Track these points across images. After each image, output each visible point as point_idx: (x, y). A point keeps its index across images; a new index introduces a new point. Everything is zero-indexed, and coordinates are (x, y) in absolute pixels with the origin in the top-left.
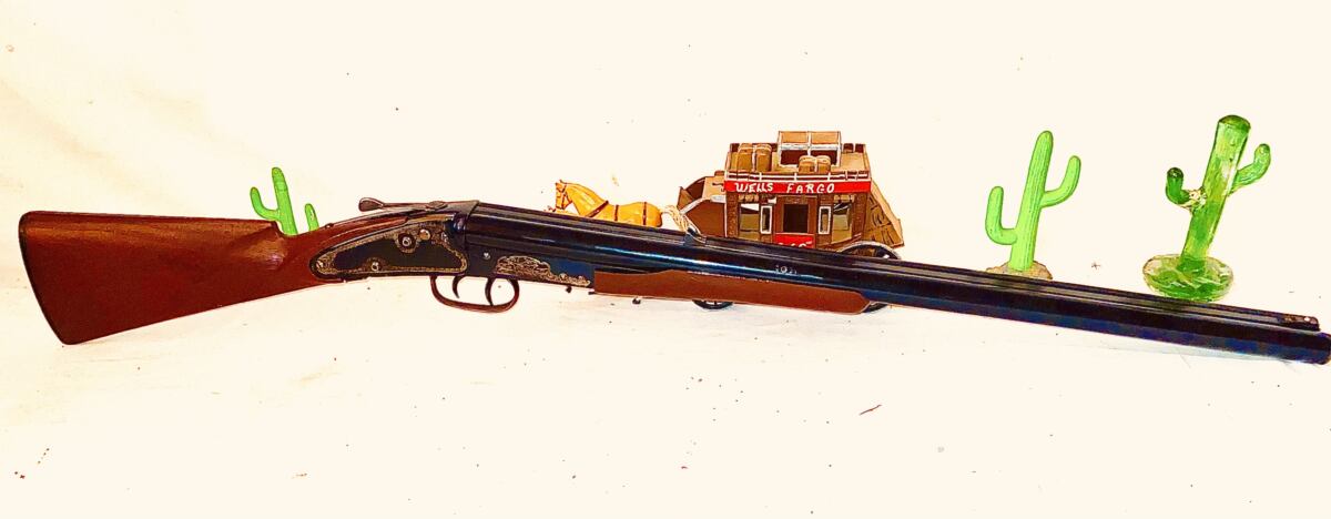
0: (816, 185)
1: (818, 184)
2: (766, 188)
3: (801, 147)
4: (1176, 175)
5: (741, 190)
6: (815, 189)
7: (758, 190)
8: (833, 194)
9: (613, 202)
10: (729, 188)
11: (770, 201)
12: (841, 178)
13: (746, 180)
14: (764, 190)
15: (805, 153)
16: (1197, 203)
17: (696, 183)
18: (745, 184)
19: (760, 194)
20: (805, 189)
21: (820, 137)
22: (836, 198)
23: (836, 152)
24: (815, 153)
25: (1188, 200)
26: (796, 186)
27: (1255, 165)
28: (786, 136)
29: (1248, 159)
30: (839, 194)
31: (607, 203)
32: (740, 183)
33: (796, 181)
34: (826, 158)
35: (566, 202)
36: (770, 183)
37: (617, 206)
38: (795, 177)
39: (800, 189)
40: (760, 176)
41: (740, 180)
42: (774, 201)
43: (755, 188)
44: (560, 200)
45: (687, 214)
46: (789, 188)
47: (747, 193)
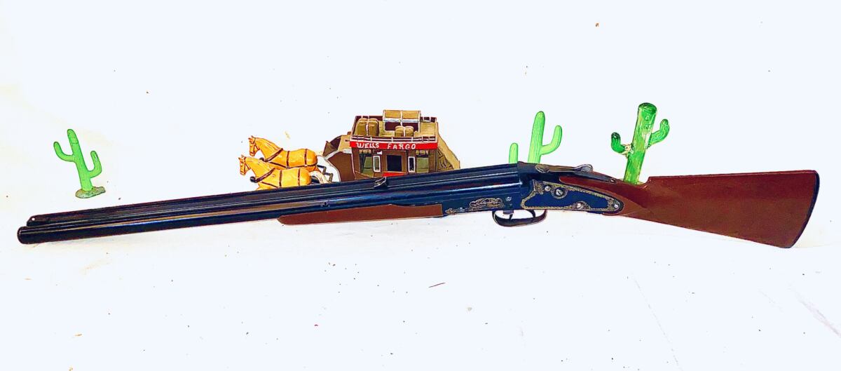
0: (405, 145)
1: (406, 144)
2: (375, 145)
3: (397, 120)
4: (616, 137)
5: (360, 147)
6: (404, 147)
7: (370, 147)
8: (415, 150)
9: (286, 149)
10: (353, 145)
11: (378, 153)
12: (419, 141)
13: (363, 141)
14: (374, 147)
15: (399, 124)
16: (629, 153)
17: (336, 139)
18: (362, 143)
19: (372, 149)
20: (398, 147)
21: (407, 114)
22: (417, 152)
23: (417, 124)
24: (405, 125)
25: (624, 150)
26: (393, 145)
27: (660, 131)
28: (388, 113)
29: (656, 127)
30: (419, 150)
31: (282, 149)
32: (359, 143)
33: (393, 142)
34: (411, 128)
35: (256, 149)
36: (377, 143)
37: (289, 152)
38: (392, 140)
39: (395, 147)
40: (371, 139)
41: (359, 141)
42: (381, 153)
43: (369, 146)
44: (252, 148)
45: (329, 159)
46: (389, 147)
47: (364, 149)
